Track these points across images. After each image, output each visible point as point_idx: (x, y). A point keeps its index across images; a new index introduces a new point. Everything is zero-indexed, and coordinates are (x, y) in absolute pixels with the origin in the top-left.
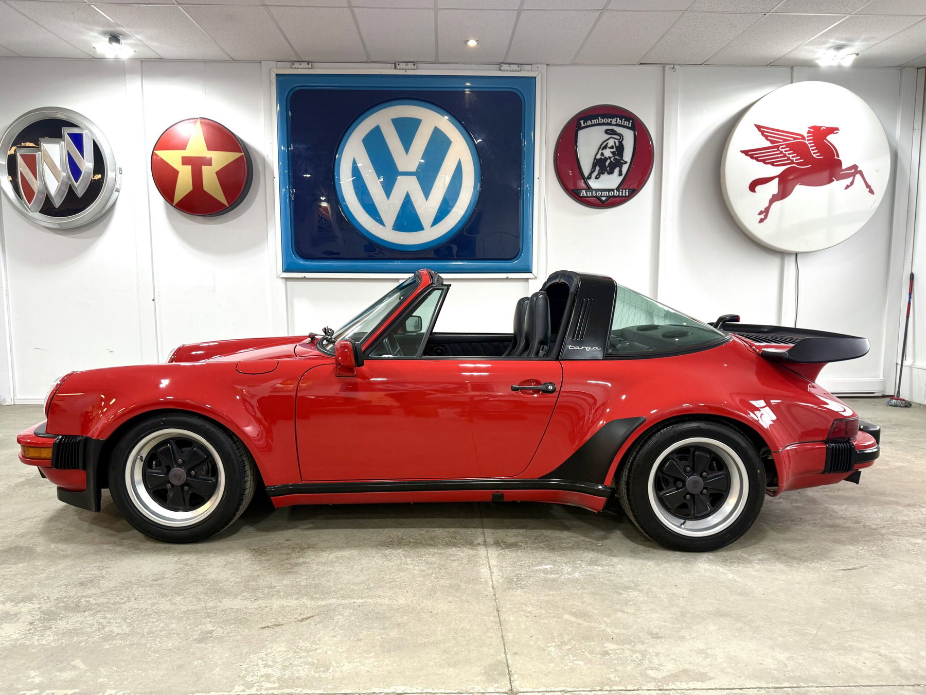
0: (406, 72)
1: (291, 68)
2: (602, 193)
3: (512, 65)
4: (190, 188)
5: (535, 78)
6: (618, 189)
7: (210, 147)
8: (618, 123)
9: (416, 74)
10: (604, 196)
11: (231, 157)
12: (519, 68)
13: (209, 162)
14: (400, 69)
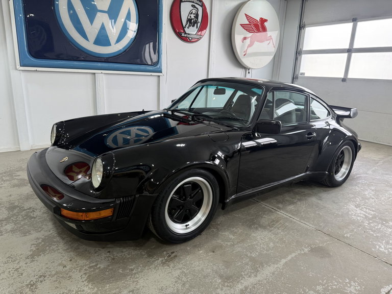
2: (190, 36)
6: (196, 35)
8: (196, 2)
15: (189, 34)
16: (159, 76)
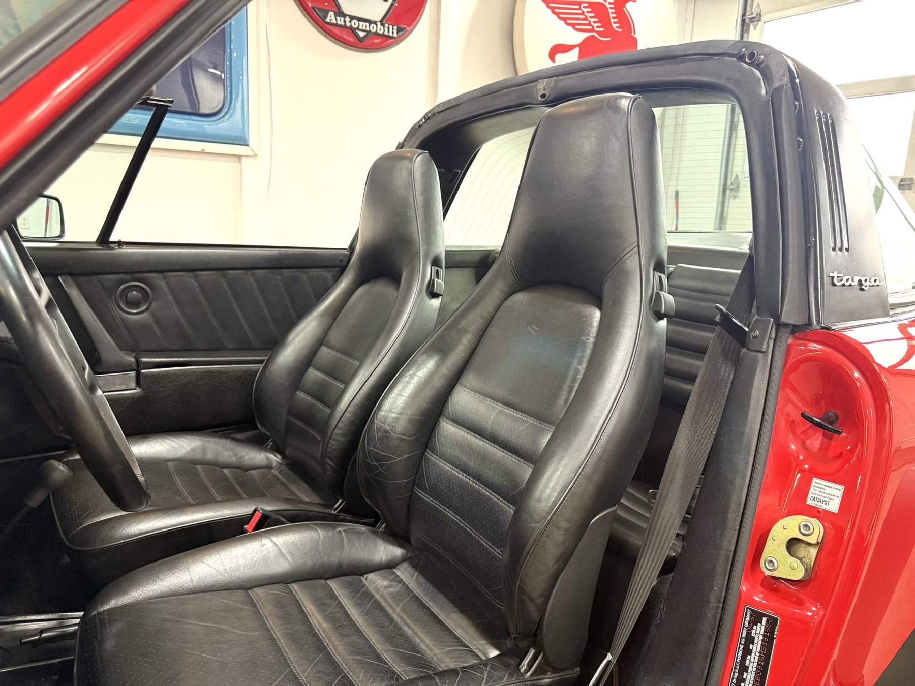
6: (382, 22)
10: (362, 31)
15: (352, 18)
16: (239, 157)
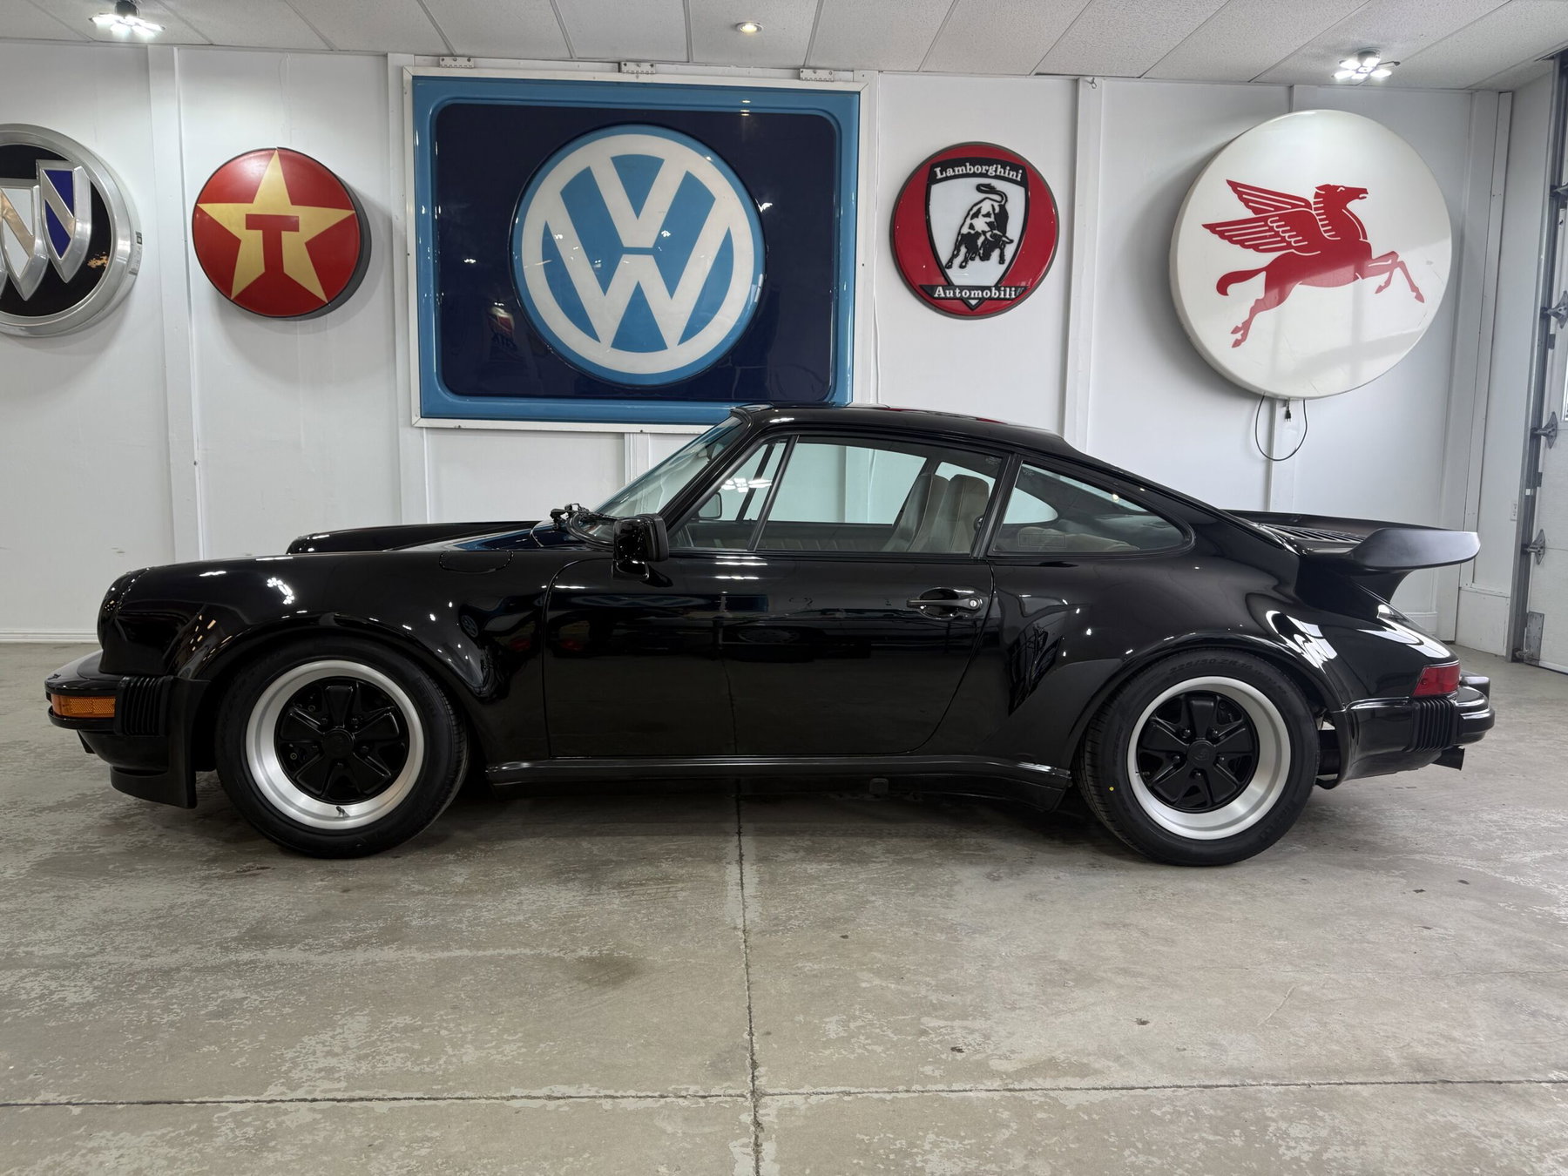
0: (637, 77)
1: (439, 65)
2: (970, 294)
3: (818, 71)
4: (260, 269)
5: (859, 93)
6: (997, 287)
7: (295, 200)
8: (998, 173)
9: (655, 82)
10: (974, 299)
11: (331, 217)
12: (830, 77)
13: (292, 225)
14: (628, 72)
